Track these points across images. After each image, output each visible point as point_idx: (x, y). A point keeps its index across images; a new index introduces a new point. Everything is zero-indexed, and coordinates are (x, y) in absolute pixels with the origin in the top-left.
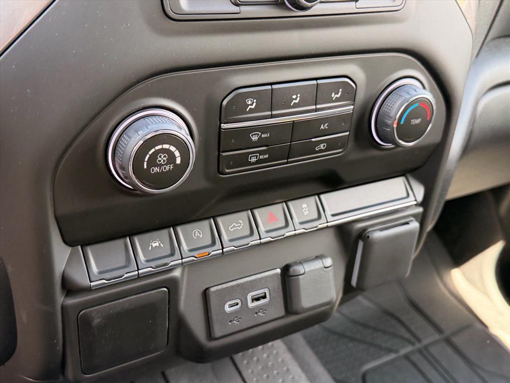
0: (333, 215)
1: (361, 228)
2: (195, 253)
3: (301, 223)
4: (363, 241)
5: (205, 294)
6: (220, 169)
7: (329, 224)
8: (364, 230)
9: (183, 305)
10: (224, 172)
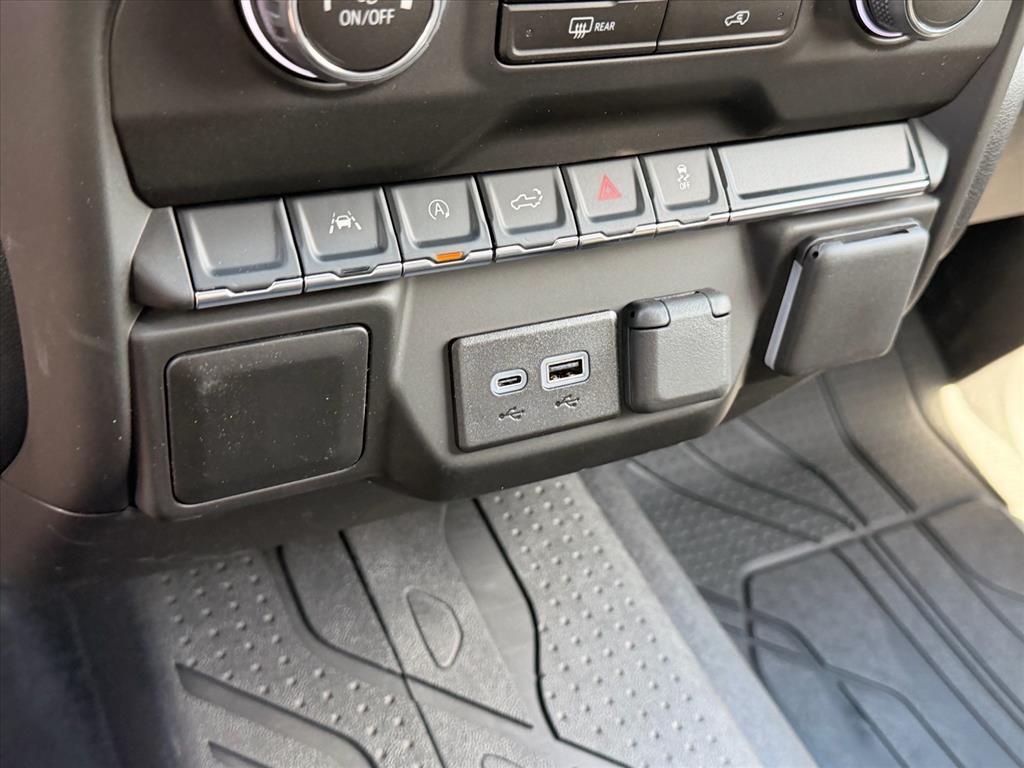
0: (745, 197)
1: (801, 234)
2: (433, 252)
3: (673, 208)
4: (802, 265)
5: (450, 351)
6: (502, 47)
7: (735, 216)
8: (809, 238)
9: (399, 372)
10: (510, 57)
